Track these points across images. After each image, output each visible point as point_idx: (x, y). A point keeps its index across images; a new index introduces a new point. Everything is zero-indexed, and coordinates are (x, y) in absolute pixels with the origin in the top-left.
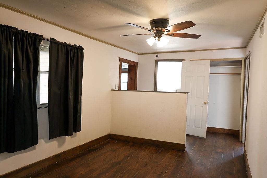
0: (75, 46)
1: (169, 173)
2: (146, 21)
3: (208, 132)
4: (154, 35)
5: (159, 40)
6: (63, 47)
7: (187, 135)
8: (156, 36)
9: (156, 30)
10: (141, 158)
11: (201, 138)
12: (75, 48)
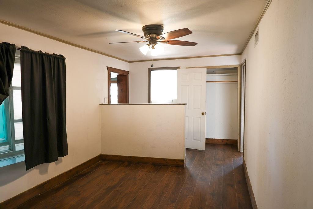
0: (54, 56)
1: (170, 192)
2: (137, 27)
3: (207, 144)
4: (148, 43)
5: (153, 47)
6: (38, 57)
7: (187, 149)
8: (150, 44)
9: (149, 37)
10: (139, 179)
11: (200, 151)
12: (55, 58)
